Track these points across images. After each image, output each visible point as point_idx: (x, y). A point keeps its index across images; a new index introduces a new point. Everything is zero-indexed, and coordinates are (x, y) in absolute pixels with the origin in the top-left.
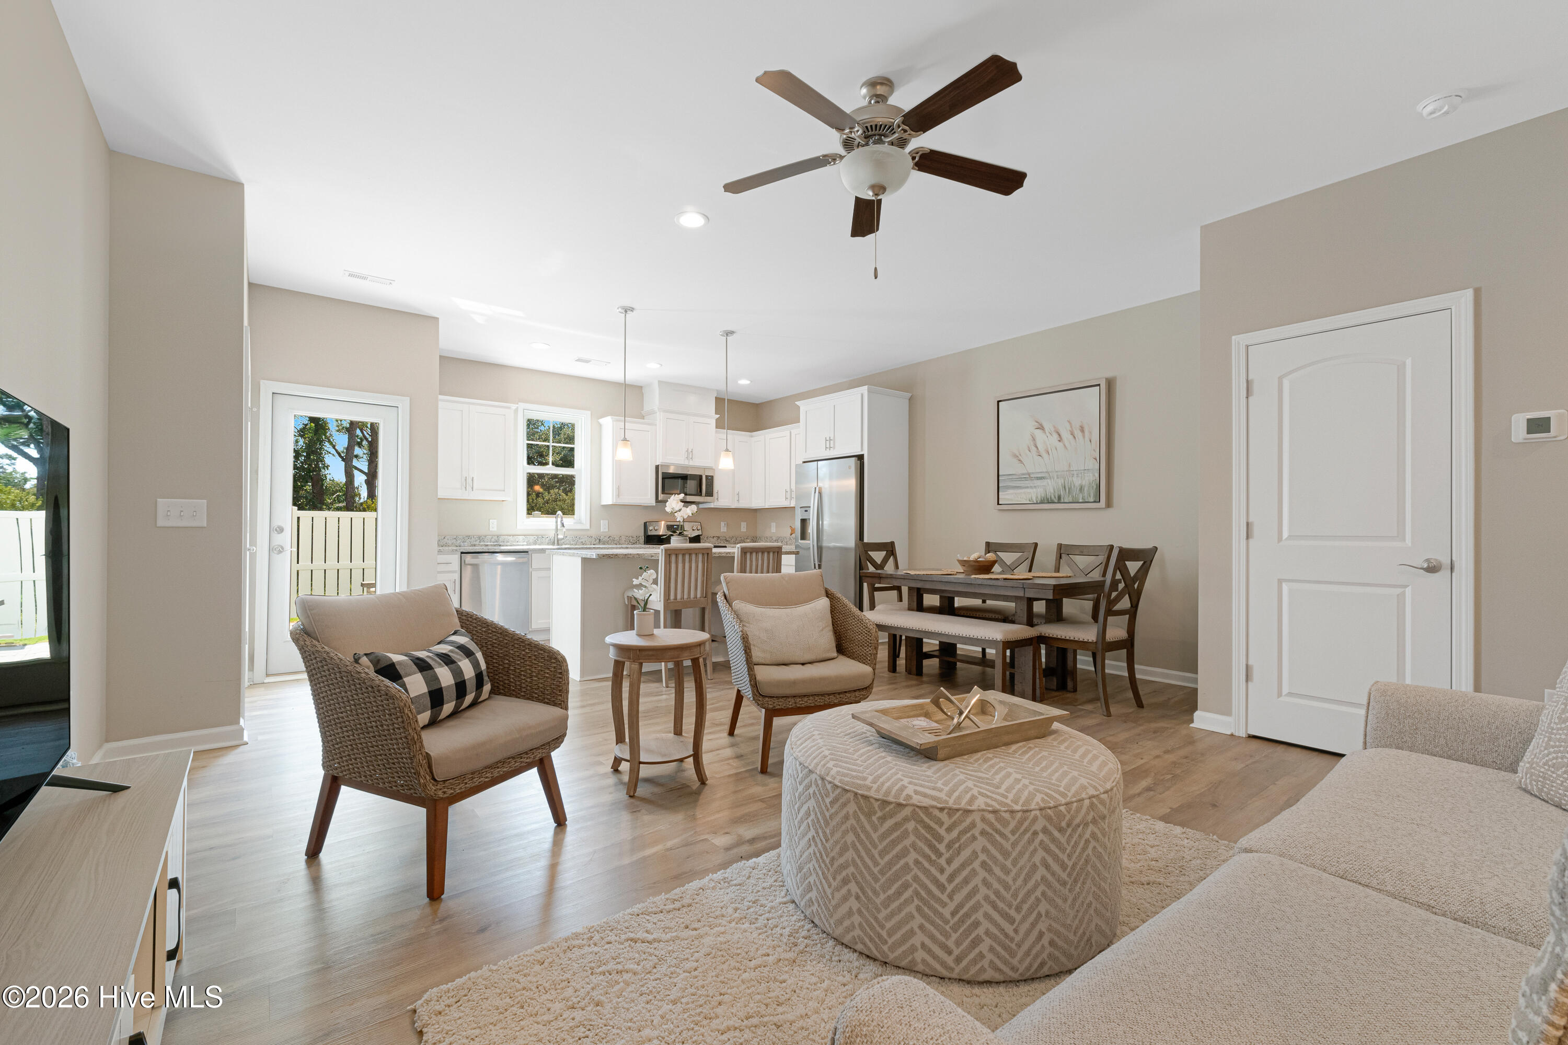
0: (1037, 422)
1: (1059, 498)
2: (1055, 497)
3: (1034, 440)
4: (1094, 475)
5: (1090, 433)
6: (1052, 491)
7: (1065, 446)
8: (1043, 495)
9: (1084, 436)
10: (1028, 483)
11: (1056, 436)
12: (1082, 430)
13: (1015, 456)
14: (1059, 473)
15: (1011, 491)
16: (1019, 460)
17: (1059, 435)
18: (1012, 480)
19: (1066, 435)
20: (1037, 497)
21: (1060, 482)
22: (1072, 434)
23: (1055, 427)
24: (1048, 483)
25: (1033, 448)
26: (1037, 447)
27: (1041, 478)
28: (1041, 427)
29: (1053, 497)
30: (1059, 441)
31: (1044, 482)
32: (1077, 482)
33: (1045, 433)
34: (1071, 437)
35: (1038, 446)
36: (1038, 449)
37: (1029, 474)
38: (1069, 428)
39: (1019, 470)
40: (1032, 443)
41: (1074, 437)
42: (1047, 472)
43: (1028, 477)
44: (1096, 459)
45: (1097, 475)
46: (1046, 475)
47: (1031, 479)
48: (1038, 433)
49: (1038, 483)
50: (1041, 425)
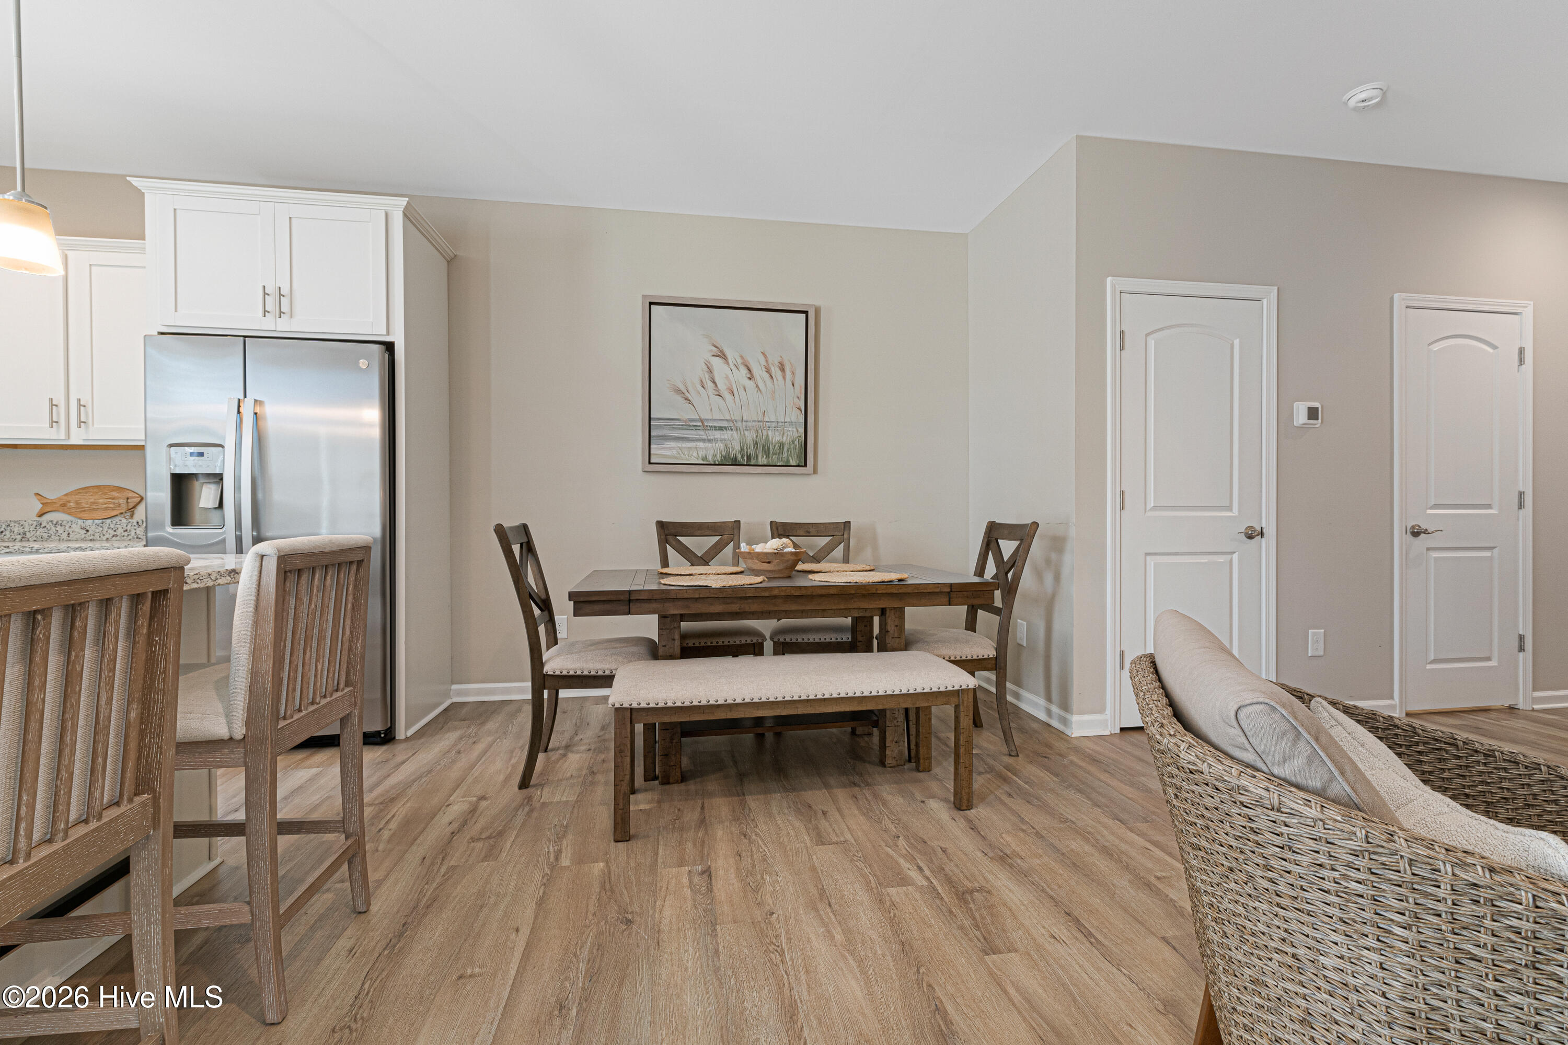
0: (716, 347)
1: (749, 458)
2: (742, 457)
3: (710, 371)
4: (797, 431)
5: (793, 373)
6: (738, 448)
7: (757, 386)
8: (724, 453)
9: (784, 378)
10: (702, 434)
11: (744, 371)
12: (782, 369)
13: (679, 392)
14: (750, 424)
15: (672, 444)
16: (686, 399)
17: (749, 370)
18: (673, 428)
19: (759, 372)
20: (715, 456)
21: (750, 436)
22: (768, 371)
23: (742, 357)
24: (732, 436)
25: (710, 385)
26: (714, 382)
27: (721, 428)
28: (722, 355)
29: (739, 456)
30: (750, 379)
31: (727, 435)
32: (775, 437)
33: (728, 364)
34: (766, 376)
35: (717, 380)
36: (716, 386)
37: (702, 421)
38: (763, 362)
39: (687, 413)
40: (707, 376)
41: (771, 377)
42: (732, 421)
43: (702, 425)
44: (800, 409)
45: (802, 430)
46: (731, 424)
47: (705, 428)
48: (717, 363)
49: (717, 434)
50: (722, 352)
